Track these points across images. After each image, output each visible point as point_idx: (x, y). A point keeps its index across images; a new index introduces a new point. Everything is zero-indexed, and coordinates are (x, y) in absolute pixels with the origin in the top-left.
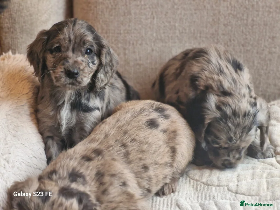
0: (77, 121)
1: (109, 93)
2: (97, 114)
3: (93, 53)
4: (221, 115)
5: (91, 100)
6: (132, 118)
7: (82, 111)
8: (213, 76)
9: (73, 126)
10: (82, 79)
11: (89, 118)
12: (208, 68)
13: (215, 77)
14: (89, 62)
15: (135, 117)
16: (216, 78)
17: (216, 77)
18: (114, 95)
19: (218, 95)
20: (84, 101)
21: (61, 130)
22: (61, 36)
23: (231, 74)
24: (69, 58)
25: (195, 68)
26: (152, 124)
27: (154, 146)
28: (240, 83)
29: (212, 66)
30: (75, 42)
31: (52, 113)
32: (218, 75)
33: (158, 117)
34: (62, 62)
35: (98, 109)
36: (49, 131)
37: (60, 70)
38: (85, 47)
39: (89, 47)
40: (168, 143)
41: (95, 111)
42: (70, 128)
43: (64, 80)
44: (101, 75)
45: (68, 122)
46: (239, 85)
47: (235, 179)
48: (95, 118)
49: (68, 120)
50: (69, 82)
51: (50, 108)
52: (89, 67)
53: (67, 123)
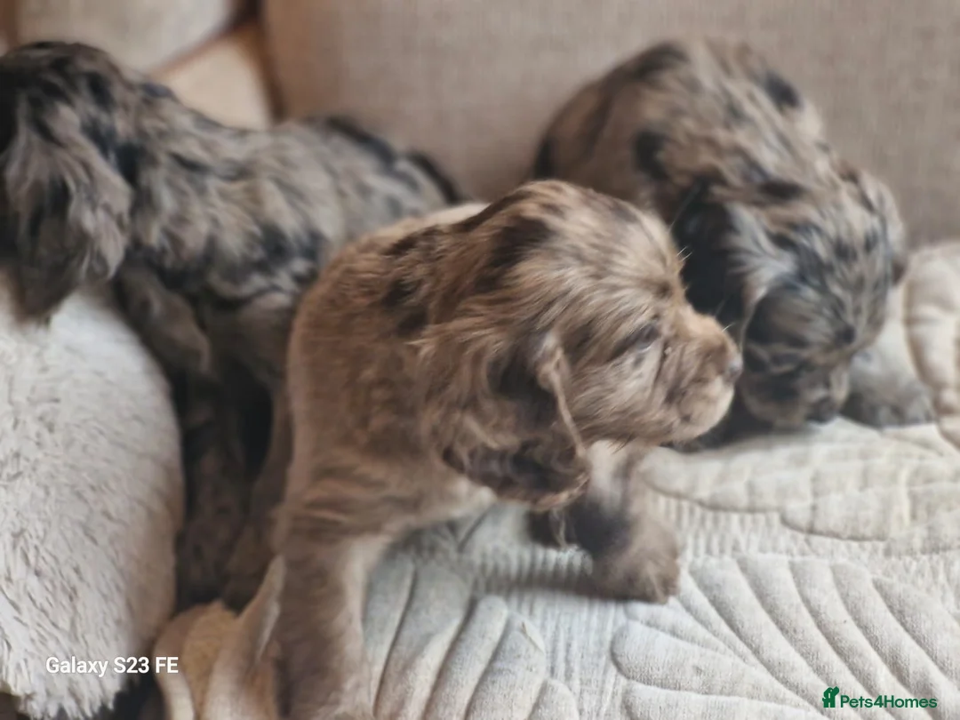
4: (797, 263)
47: (806, 489)
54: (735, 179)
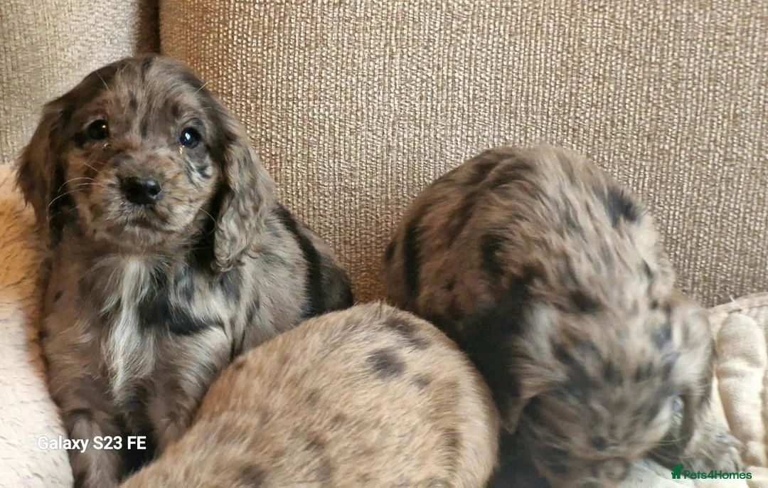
0: (158, 361)
1: (254, 275)
2: (216, 339)
3: (201, 145)
4: (569, 375)
5: (197, 295)
6: (327, 351)
7: (171, 329)
8: (546, 236)
9: (146, 376)
10: (170, 208)
11: (192, 352)
12: (530, 213)
13: (551, 241)
14: (193, 170)
15: (335, 346)
16: (554, 243)
17: (553, 238)
18: (273, 281)
19: (560, 308)
20: (175, 299)
21: (111, 387)
22: (109, 95)
23: (597, 230)
24: (132, 148)
25: (494, 214)
26: (385, 364)
27: (396, 432)
28: (623, 262)
29: (544, 204)
30: (149, 108)
31: (86, 339)
32: (561, 234)
33: (397, 345)
34: (112, 160)
35: (220, 324)
36: (78, 393)
37: (107, 183)
38: (179, 122)
39: (190, 124)
40: (436, 418)
41: (210, 329)
42: (136, 382)
43: (117, 207)
44: (229, 225)
45: (132, 365)
46: (620, 271)
48: (210, 352)
49: (130, 356)
50: (131, 217)
51: (81, 325)
52: (192, 182)
53: (126, 367)
54: (552, 278)
